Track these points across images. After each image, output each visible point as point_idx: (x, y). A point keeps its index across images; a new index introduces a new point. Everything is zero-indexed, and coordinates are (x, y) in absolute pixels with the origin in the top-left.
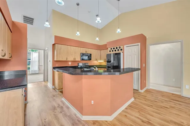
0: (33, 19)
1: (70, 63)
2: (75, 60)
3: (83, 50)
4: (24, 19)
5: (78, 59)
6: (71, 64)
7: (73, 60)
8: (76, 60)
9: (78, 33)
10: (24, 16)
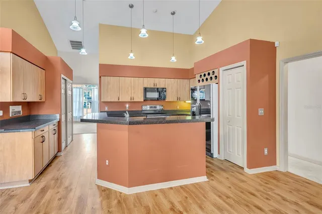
0: (81, 42)
1: (127, 106)
2: (132, 101)
3: (149, 82)
4: (71, 44)
5: (140, 98)
6: (129, 107)
7: (130, 100)
8: (134, 100)
9: (132, 55)
10: (71, 41)
